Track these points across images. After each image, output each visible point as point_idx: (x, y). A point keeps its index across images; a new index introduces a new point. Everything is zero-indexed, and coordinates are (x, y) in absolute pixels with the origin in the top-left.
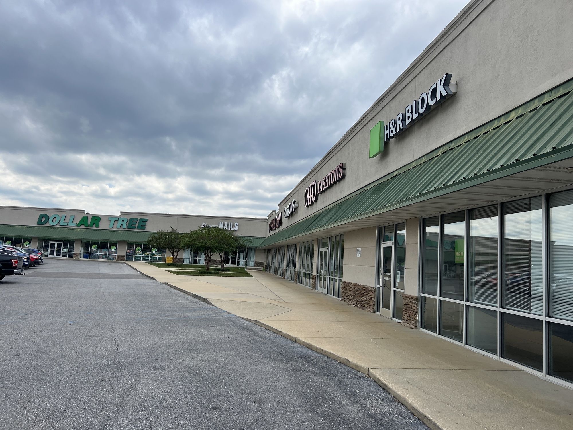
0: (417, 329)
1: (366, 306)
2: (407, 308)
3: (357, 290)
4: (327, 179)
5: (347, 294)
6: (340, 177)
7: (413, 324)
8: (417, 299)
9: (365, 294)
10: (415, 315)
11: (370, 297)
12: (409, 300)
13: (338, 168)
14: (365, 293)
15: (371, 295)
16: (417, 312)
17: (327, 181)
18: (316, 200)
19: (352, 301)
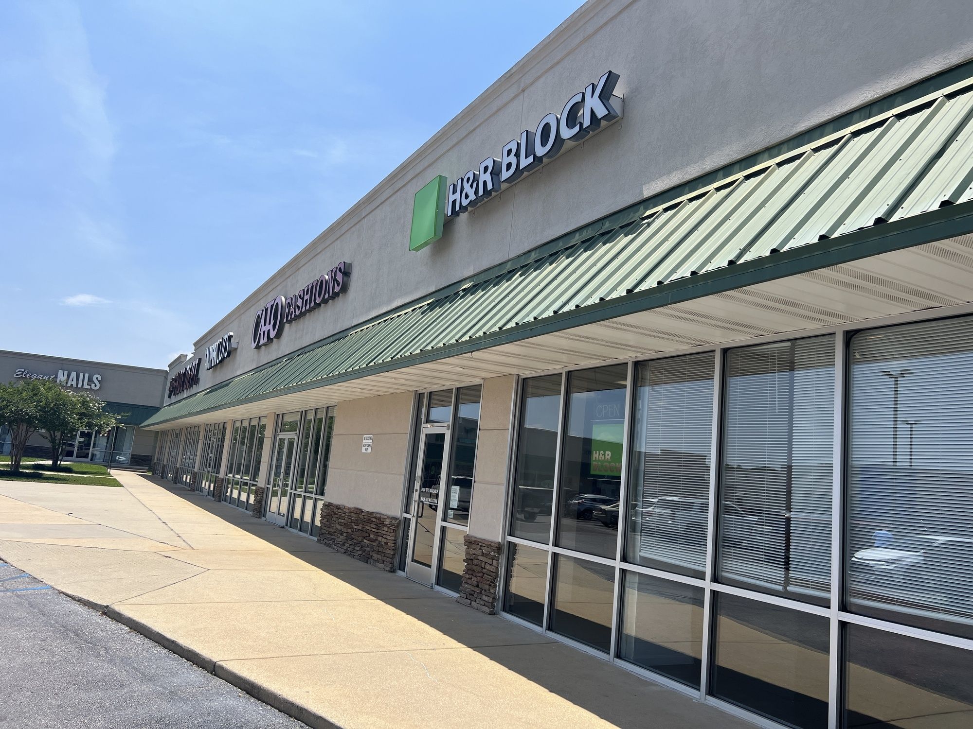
0: (494, 614)
1: (376, 556)
2: (475, 568)
3: (356, 521)
4: (307, 294)
5: (331, 530)
6: (337, 289)
7: (487, 604)
8: (499, 548)
9: (376, 530)
10: (492, 584)
11: (385, 538)
12: (480, 549)
13: (334, 272)
14: (374, 530)
15: (388, 534)
16: (497, 576)
17: (307, 297)
18: (279, 335)
19: (343, 544)
